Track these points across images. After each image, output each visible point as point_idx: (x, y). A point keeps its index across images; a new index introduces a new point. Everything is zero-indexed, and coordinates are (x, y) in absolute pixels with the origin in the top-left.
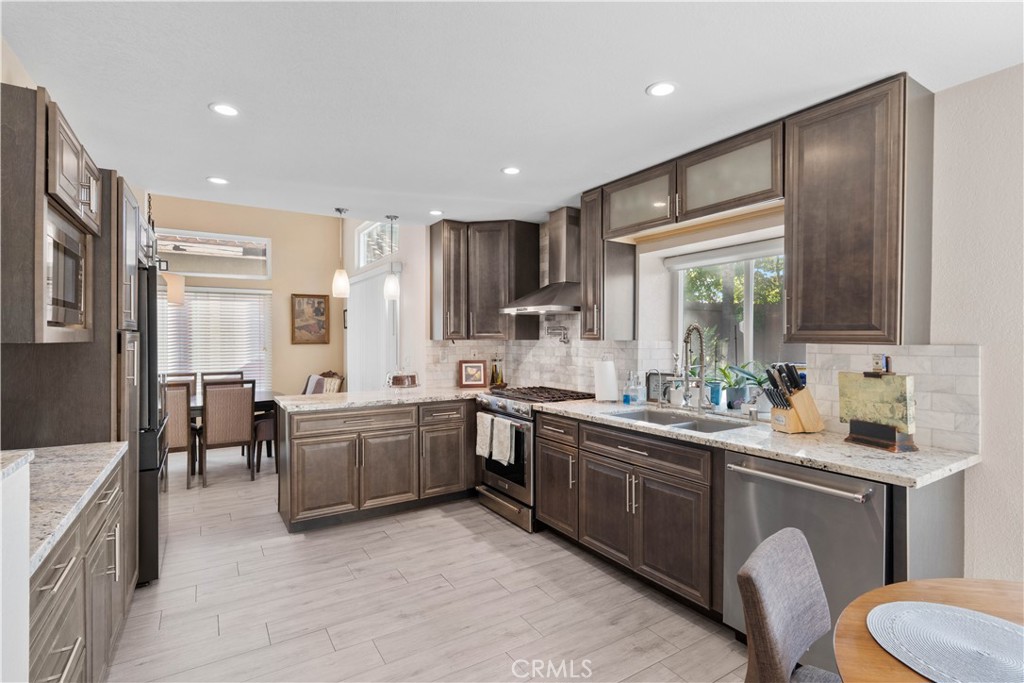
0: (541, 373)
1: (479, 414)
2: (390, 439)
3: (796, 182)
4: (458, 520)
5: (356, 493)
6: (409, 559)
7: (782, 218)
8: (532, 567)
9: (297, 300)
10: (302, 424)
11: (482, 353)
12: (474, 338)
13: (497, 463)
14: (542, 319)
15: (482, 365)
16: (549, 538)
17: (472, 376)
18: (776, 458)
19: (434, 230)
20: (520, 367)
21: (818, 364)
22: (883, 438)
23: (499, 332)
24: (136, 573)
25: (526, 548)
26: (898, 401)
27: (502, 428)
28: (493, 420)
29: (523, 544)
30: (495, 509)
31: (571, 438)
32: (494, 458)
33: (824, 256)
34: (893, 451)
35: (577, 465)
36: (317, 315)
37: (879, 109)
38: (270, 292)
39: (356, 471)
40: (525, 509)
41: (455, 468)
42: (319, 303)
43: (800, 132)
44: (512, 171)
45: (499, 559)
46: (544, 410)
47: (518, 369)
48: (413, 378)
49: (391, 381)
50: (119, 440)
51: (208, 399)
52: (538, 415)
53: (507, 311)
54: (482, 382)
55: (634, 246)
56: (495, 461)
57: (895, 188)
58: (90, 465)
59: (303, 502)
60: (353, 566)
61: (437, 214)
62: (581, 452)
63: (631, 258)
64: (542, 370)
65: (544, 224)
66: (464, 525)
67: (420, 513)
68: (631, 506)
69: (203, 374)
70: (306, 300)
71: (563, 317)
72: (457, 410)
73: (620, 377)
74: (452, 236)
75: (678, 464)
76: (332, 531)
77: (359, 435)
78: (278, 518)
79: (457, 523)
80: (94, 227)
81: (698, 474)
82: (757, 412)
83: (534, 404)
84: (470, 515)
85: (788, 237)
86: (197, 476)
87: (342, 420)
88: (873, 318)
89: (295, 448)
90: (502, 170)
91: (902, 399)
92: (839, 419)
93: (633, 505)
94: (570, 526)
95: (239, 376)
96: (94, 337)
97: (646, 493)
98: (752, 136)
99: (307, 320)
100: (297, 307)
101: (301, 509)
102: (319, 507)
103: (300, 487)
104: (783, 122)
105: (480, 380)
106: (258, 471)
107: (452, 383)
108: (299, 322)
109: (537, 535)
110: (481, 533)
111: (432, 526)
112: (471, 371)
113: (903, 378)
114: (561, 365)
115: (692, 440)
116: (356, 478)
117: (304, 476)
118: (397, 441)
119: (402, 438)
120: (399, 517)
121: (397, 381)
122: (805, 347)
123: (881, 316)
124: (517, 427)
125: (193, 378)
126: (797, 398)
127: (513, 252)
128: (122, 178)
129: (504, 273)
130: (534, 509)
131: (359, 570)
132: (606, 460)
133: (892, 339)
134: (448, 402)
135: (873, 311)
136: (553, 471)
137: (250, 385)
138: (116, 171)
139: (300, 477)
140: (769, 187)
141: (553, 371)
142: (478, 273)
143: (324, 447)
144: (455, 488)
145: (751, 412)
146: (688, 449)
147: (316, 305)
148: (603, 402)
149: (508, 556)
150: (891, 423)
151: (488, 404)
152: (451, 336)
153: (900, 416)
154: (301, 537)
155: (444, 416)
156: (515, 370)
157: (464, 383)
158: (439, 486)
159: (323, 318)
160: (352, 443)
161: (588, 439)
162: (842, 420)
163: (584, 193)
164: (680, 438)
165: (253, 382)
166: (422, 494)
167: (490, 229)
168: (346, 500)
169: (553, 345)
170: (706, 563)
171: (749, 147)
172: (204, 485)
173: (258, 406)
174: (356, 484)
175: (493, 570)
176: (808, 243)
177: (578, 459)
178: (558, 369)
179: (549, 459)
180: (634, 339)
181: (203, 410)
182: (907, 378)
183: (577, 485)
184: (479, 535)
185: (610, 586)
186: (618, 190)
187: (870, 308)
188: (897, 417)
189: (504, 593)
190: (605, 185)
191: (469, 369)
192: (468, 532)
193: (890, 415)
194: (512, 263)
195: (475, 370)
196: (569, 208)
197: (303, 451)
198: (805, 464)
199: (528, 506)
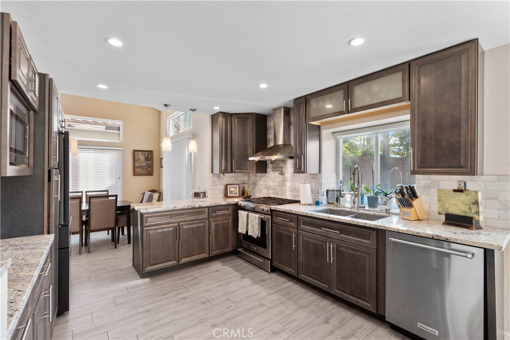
0: (268, 189)
1: (239, 211)
2: (194, 226)
3: (416, 93)
4: (231, 267)
5: (177, 255)
6: (209, 290)
7: (409, 111)
8: (276, 292)
9: (136, 153)
10: (149, 219)
11: (237, 180)
12: (235, 172)
13: (251, 237)
14: (268, 162)
15: (237, 186)
16: (280, 275)
17: (233, 191)
18: (417, 234)
19: (214, 118)
20: (256, 187)
21: (422, 185)
22: (465, 223)
23: (247, 169)
24: (57, 309)
25: (269, 281)
26: (474, 204)
27: (254, 219)
28: (248, 215)
29: (267, 280)
30: (249, 260)
31: (293, 224)
32: (249, 234)
33: (433, 130)
34: (472, 229)
35: (297, 238)
36: (146, 161)
37: (464, 57)
38: (122, 149)
39: (177, 244)
40: (267, 260)
41: (227, 240)
42: (148, 155)
43: (418, 68)
44: (263, 86)
45: (256, 288)
46: (278, 209)
47: (255, 188)
48: (205, 193)
49: (193, 195)
50: (49, 233)
51: (91, 205)
52: (273, 212)
53: (251, 159)
54: (238, 195)
55: (320, 126)
56: (249, 236)
57: (474, 96)
58: (34, 251)
59: (149, 261)
60: (180, 297)
61: (217, 109)
62: (299, 231)
63: (318, 132)
64: (268, 188)
65: (270, 115)
66: (234, 270)
67: (210, 264)
68: (330, 259)
69: (86, 192)
70: (141, 153)
71: (281, 162)
72: (228, 209)
73: (312, 192)
74: (224, 121)
75: (357, 237)
76: (165, 276)
77: (179, 224)
78: (133, 270)
79: (230, 269)
80: (36, 106)
81: (369, 243)
82: (389, 209)
83: (271, 206)
84: (236, 264)
85: (412, 121)
86: (84, 247)
87: (170, 216)
88: (462, 161)
89: (145, 232)
90: (258, 86)
91: (476, 203)
92: (438, 213)
93: (331, 258)
94: (293, 269)
95: (107, 192)
96: (34, 172)
97: (338, 252)
98: (391, 70)
99: (142, 163)
100: (136, 157)
101: (148, 265)
102: (157, 264)
103: (148, 253)
104: (409, 63)
105: (237, 194)
106: (118, 243)
107: (222, 195)
108: (137, 164)
109: (273, 273)
110: (244, 274)
111: (218, 271)
112: (232, 189)
113: (477, 192)
114: (279, 186)
115: (366, 225)
116: (177, 247)
117: (149, 247)
118: (199, 227)
119: (200, 225)
120: (199, 267)
121: (197, 195)
122: (415, 177)
123: (466, 161)
124: (262, 218)
125: (80, 194)
126: (415, 203)
127: (255, 129)
128: (52, 79)
129: (250, 139)
130: (271, 260)
131: (184, 298)
132: (314, 235)
133: (473, 172)
134: (224, 205)
135: (462, 158)
136: (282, 240)
137: (115, 198)
138: (48, 75)
139: (148, 247)
140: (401, 96)
141: (275, 189)
142: (237, 139)
143: (160, 231)
144: (227, 250)
145: (386, 210)
146: (363, 230)
147: (146, 156)
148: (305, 205)
149: (262, 286)
150: (469, 215)
151: (244, 206)
152: (224, 171)
153: (475, 211)
154: (147, 280)
155: (222, 213)
156: (253, 189)
157: (229, 195)
158: (219, 249)
159: (150, 162)
160: (175, 228)
161: (303, 224)
162: (439, 213)
163: (295, 99)
164: (358, 224)
165: (116, 196)
166: (210, 254)
167: (243, 117)
168: (171, 259)
169: (275, 176)
170: (375, 289)
171: (389, 76)
172: (89, 252)
173: (118, 208)
174: (177, 250)
175: (256, 295)
176: (423, 124)
177: (298, 234)
178: (277, 188)
179: (280, 235)
180: (320, 173)
181: (88, 212)
182: (479, 192)
183: (297, 248)
184: (244, 275)
185: (318, 301)
186: (314, 97)
187: (460, 157)
188: (473, 212)
189: (265, 308)
190: (307, 95)
191: (231, 188)
192: (237, 274)
193: (469, 211)
194: (254, 134)
195: (234, 189)
196: (285, 107)
197: (149, 233)
198: (434, 238)
199: (268, 259)
